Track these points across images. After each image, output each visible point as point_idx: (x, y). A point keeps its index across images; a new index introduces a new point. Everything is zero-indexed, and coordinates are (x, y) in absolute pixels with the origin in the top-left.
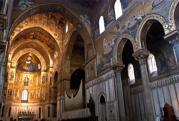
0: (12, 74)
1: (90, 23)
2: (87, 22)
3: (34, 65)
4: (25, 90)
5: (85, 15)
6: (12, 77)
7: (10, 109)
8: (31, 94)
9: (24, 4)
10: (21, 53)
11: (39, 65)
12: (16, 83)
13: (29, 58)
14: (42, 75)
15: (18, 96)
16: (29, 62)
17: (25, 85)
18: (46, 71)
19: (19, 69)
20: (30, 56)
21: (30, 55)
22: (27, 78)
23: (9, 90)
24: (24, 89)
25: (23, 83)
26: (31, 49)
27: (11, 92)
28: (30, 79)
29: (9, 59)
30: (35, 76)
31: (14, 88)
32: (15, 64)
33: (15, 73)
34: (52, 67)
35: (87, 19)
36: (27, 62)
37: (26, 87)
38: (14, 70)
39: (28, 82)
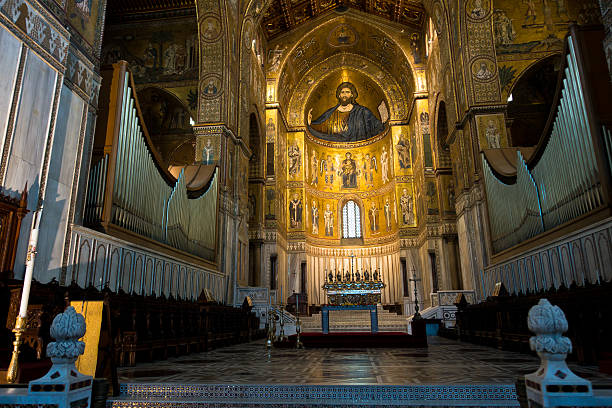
0: (296, 152)
3: (366, 112)
4: (351, 205)
6: (296, 161)
7: (304, 265)
8: (370, 213)
10: (315, 77)
11: (382, 108)
12: (316, 181)
13: (346, 93)
15: (329, 223)
16: (350, 107)
17: (345, 186)
18: (408, 120)
19: (321, 135)
20: (348, 85)
21: (345, 78)
22: (349, 163)
23: (291, 205)
24: (345, 202)
25: (338, 180)
26: (344, 56)
27: (300, 210)
28: (360, 163)
29: (268, 100)
30: (375, 151)
31: (311, 198)
32: (298, 117)
34: (424, 98)
36: (340, 109)
37: (349, 193)
38: (300, 138)
39: (354, 176)
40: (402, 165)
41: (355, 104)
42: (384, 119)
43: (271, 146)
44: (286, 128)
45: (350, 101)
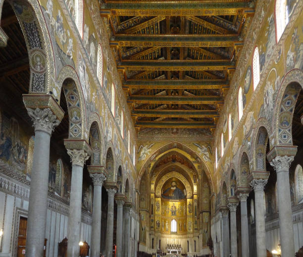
0: (158, 204)
1: (208, 155)
2: (205, 155)
3: (180, 190)
4: (174, 220)
5: (203, 146)
6: (158, 208)
9: (145, 153)
10: (165, 179)
11: (184, 190)
12: (164, 213)
13: (174, 184)
14: (188, 204)
15: (167, 227)
16: (175, 188)
17: (172, 215)
18: (192, 198)
19: (165, 197)
20: (174, 181)
21: (174, 180)
22: (174, 207)
23: (157, 222)
24: (172, 220)
26: (174, 173)
27: (159, 224)
28: (177, 207)
29: (151, 190)
30: (182, 204)
31: (162, 219)
32: (159, 193)
33: (160, 203)
34: (196, 194)
35: (205, 151)
36: (172, 188)
37: (174, 217)
38: (159, 199)
39: (175, 211)
40: (189, 212)
41: (176, 187)
42: (185, 194)
43: (152, 205)
44: (156, 197)
45: (175, 186)
